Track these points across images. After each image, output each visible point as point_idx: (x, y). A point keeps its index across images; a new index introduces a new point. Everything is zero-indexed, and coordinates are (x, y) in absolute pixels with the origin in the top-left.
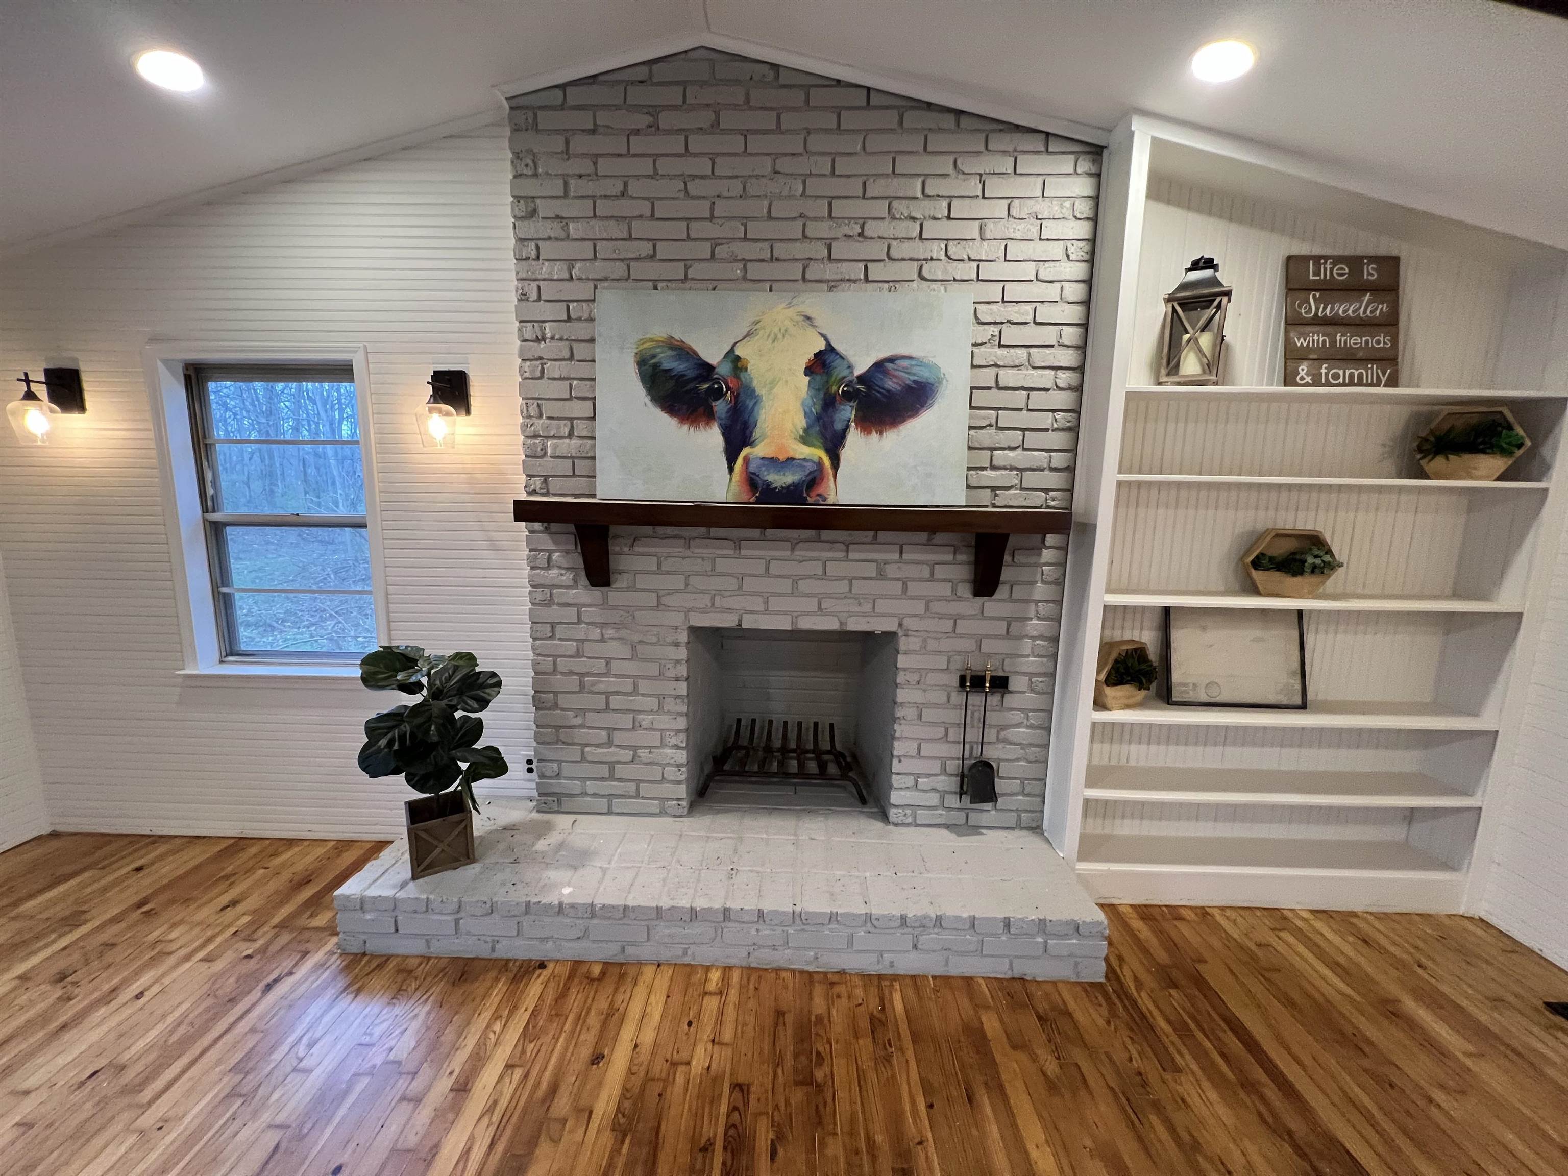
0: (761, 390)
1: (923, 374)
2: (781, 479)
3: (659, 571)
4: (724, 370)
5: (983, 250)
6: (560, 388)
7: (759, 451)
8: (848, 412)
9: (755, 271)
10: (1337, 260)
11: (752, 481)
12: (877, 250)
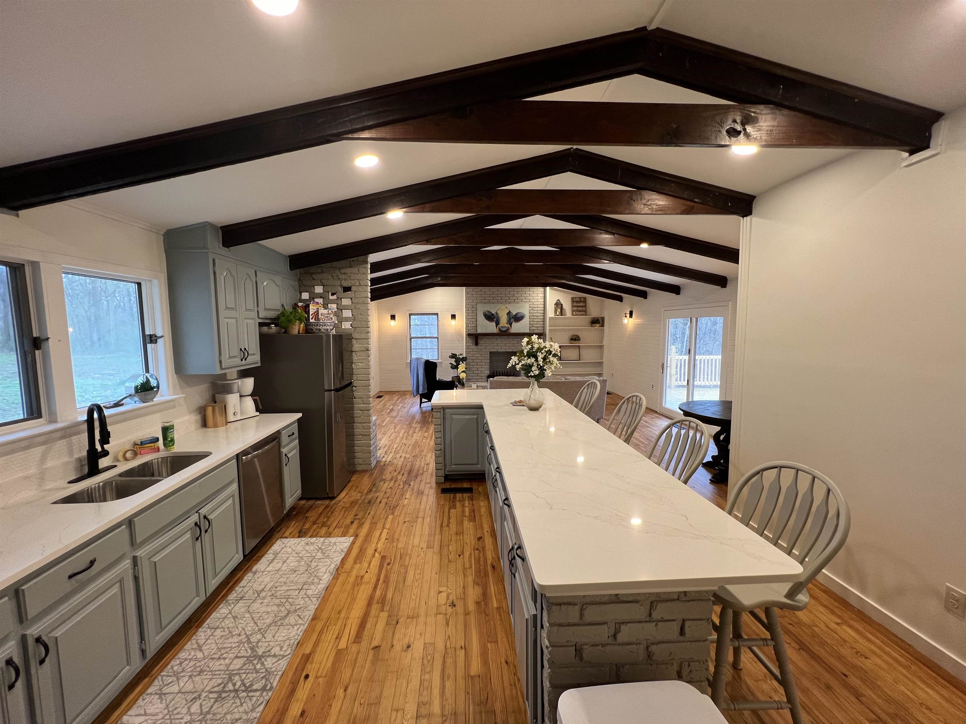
0: (500, 317)
1: (523, 315)
2: (503, 329)
3: (485, 343)
4: (495, 315)
5: (530, 298)
6: (471, 317)
7: (501, 325)
8: (512, 320)
9: (499, 301)
10: (578, 298)
11: (500, 330)
12: (516, 298)
